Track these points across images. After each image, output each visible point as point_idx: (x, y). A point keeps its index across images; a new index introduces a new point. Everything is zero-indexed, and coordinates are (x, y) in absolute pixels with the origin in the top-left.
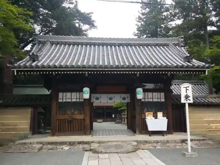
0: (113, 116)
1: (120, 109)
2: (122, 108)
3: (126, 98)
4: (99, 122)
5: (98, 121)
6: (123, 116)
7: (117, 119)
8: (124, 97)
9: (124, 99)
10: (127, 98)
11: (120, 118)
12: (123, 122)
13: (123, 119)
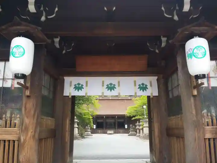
0: (126, 126)
1: (134, 118)
2: (136, 118)
3: (149, 86)
4: (110, 134)
5: (108, 133)
6: (137, 127)
7: (131, 130)
8: (143, 84)
9: (143, 88)
10: (151, 86)
11: (134, 129)
12: (138, 134)
13: (138, 131)
